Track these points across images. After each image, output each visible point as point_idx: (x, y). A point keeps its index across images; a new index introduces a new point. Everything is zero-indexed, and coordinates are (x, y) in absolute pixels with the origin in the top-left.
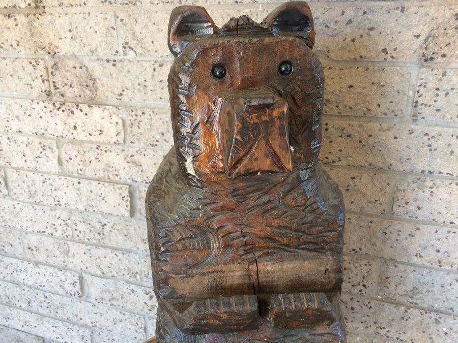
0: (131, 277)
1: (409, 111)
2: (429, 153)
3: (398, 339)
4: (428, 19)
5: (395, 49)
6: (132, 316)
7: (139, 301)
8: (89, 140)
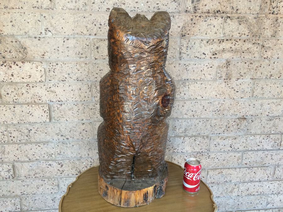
0: (49, 157)
1: (178, 56)
2: (186, 72)
3: (182, 152)
4: (182, 20)
5: (172, 32)
6: (49, 180)
7: (54, 170)
8: (22, 81)
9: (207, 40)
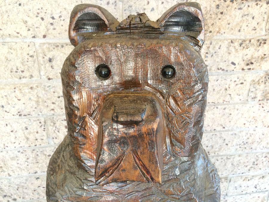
9: (240, 41)
